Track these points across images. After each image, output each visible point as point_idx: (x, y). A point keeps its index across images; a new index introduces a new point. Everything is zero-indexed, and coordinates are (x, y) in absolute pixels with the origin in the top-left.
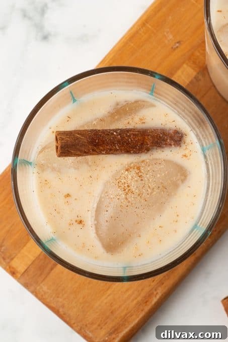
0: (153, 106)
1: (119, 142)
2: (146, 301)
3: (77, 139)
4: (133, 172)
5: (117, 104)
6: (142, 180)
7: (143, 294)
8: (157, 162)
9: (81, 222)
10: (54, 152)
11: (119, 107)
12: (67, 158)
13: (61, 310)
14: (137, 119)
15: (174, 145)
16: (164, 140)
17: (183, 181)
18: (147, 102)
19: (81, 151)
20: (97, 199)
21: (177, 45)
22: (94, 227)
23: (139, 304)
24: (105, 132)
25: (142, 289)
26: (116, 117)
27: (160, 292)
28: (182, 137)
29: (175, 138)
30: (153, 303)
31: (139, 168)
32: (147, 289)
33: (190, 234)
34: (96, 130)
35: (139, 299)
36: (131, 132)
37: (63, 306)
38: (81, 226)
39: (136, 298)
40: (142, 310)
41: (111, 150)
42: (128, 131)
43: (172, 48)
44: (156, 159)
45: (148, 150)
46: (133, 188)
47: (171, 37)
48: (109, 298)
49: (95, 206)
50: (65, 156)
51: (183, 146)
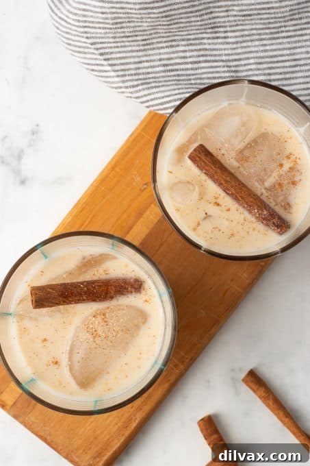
0: (115, 258)
1: (85, 292)
2: (126, 426)
3: (49, 293)
4: (100, 318)
5: (84, 258)
6: (107, 325)
7: (123, 420)
8: (119, 308)
9: (56, 363)
10: (29, 304)
11: (85, 260)
12: (41, 309)
13: (48, 438)
14: (101, 270)
15: (135, 292)
16: (125, 288)
17: (144, 323)
18: (109, 255)
19: (52, 303)
20: (70, 343)
21: (145, 186)
22: (68, 367)
23: (120, 429)
24: (73, 285)
25: (122, 415)
26: (83, 270)
27: (139, 417)
28: (141, 284)
29: (136, 286)
30: (133, 427)
31: (104, 314)
32: (127, 415)
33: (151, 369)
34: (65, 284)
35: (120, 424)
36: (96, 284)
37: (50, 435)
38: (56, 366)
39: (117, 424)
40: (123, 435)
41: (79, 300)
42: (93, 282)
43: (140, 189)
44: (120, 305)
45: (112, 298)
46: (100, 332)
47: (138, 179)
48: (92, 425)
49: (68, 348)
50: (40, 308)
51: (143, 292)
